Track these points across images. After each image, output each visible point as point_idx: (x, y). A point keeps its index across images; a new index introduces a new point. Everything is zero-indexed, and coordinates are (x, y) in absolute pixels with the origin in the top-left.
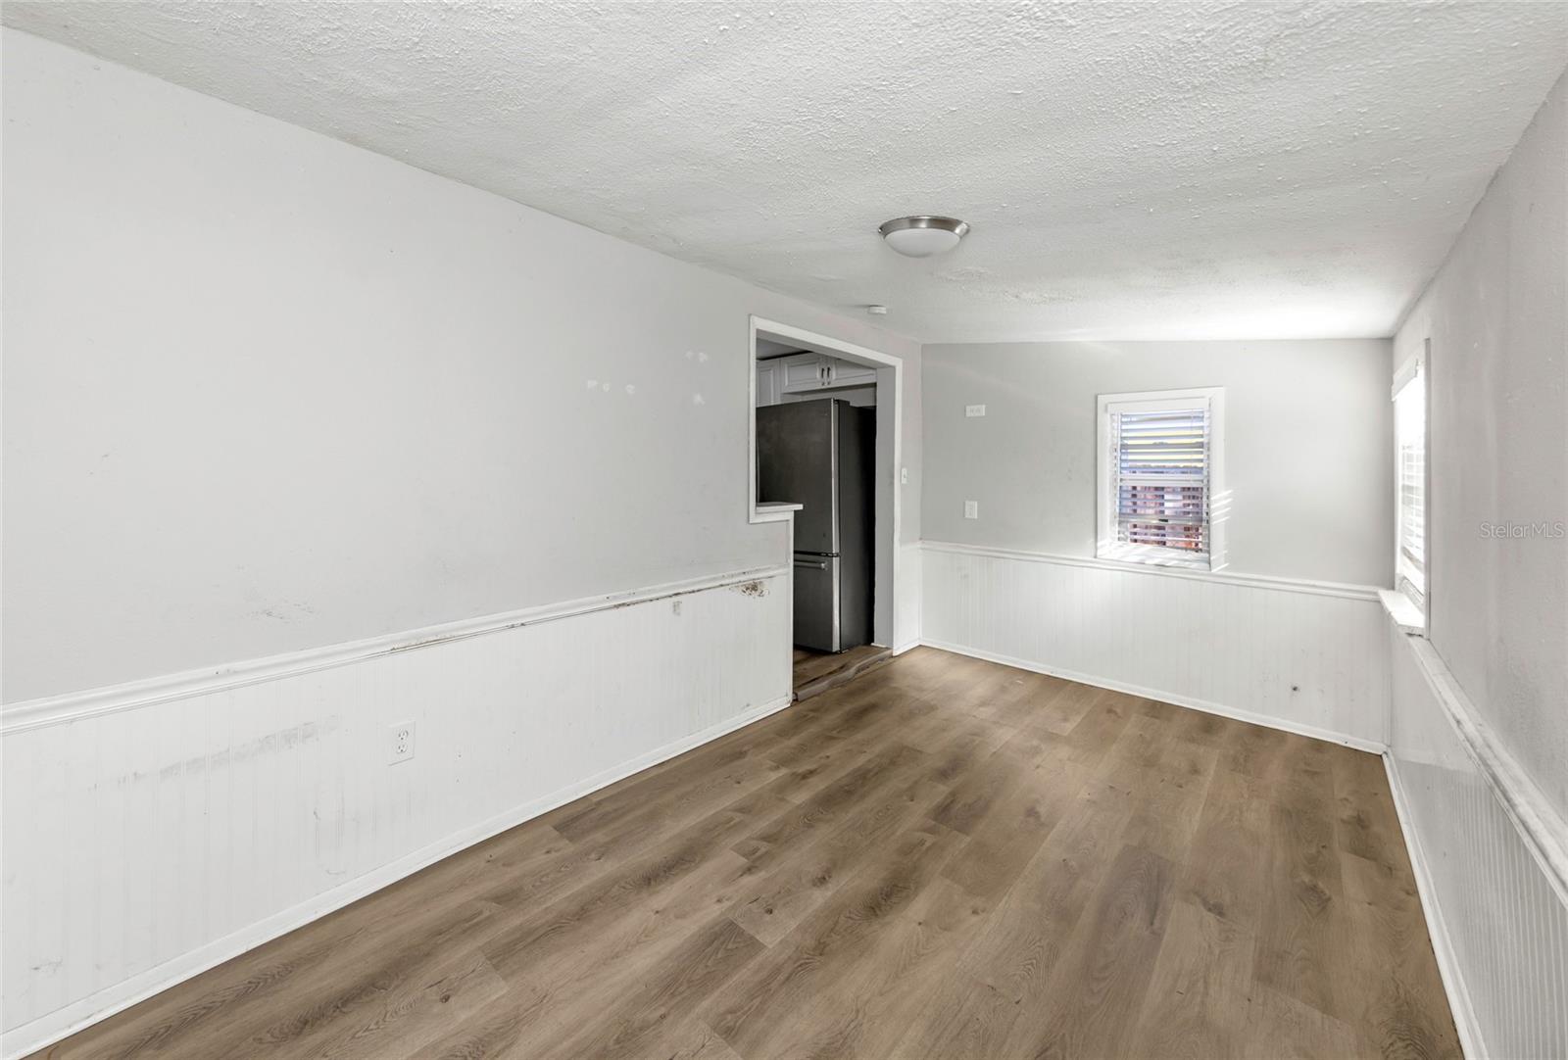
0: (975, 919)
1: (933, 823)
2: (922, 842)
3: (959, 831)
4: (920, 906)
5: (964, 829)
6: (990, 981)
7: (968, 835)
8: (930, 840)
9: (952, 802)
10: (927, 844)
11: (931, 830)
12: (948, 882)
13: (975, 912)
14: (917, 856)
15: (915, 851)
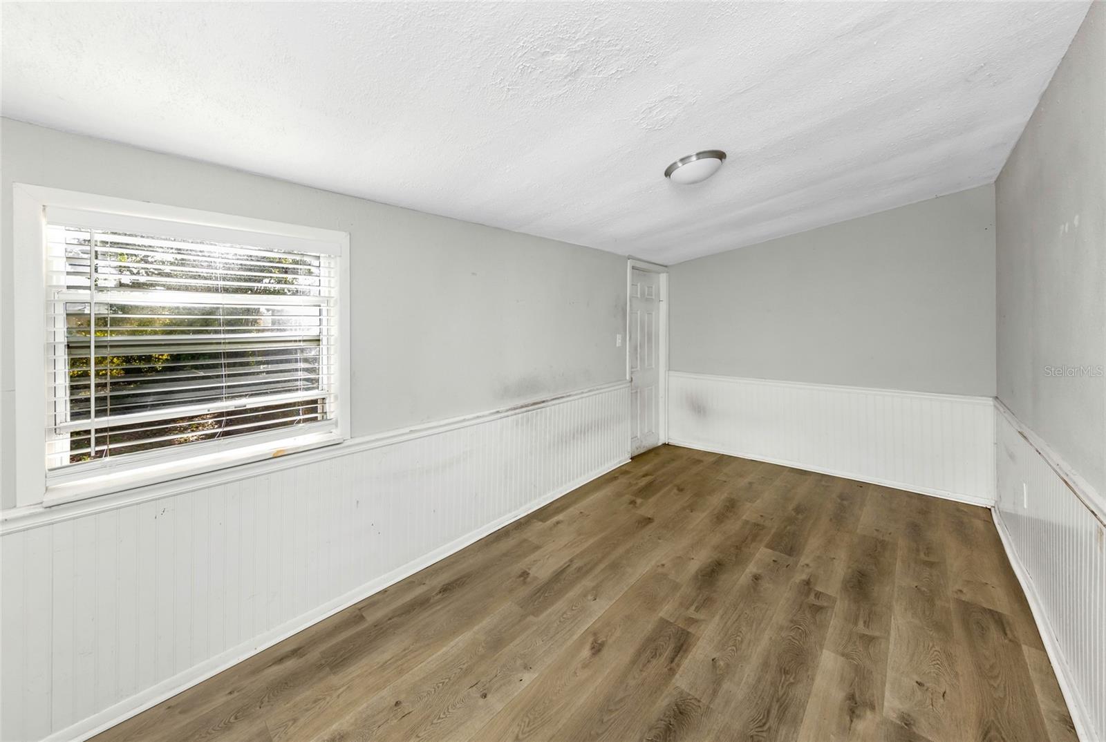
0: (663, 562)
1: (690, 630)
2: (697, 610)
3: (667, 621)
4: (694, 566)
5: (664, 623)
6: (660, 541)
7: (661, 617)
8: (691, 612)
9: (672, 661)
10: (693, 608)
11: (692, 621)
12: (678, 580)
13: (663, 565)
14: (700, 597)
15: (702, 601)
